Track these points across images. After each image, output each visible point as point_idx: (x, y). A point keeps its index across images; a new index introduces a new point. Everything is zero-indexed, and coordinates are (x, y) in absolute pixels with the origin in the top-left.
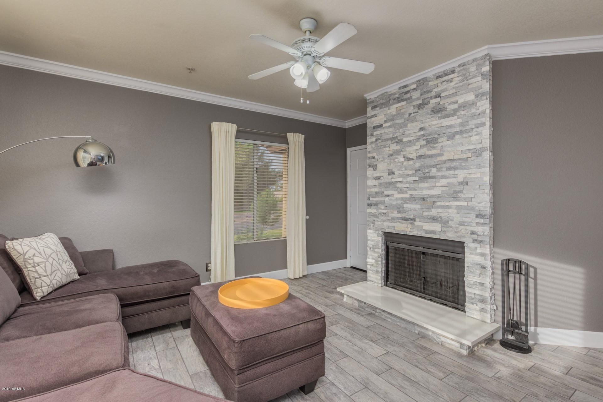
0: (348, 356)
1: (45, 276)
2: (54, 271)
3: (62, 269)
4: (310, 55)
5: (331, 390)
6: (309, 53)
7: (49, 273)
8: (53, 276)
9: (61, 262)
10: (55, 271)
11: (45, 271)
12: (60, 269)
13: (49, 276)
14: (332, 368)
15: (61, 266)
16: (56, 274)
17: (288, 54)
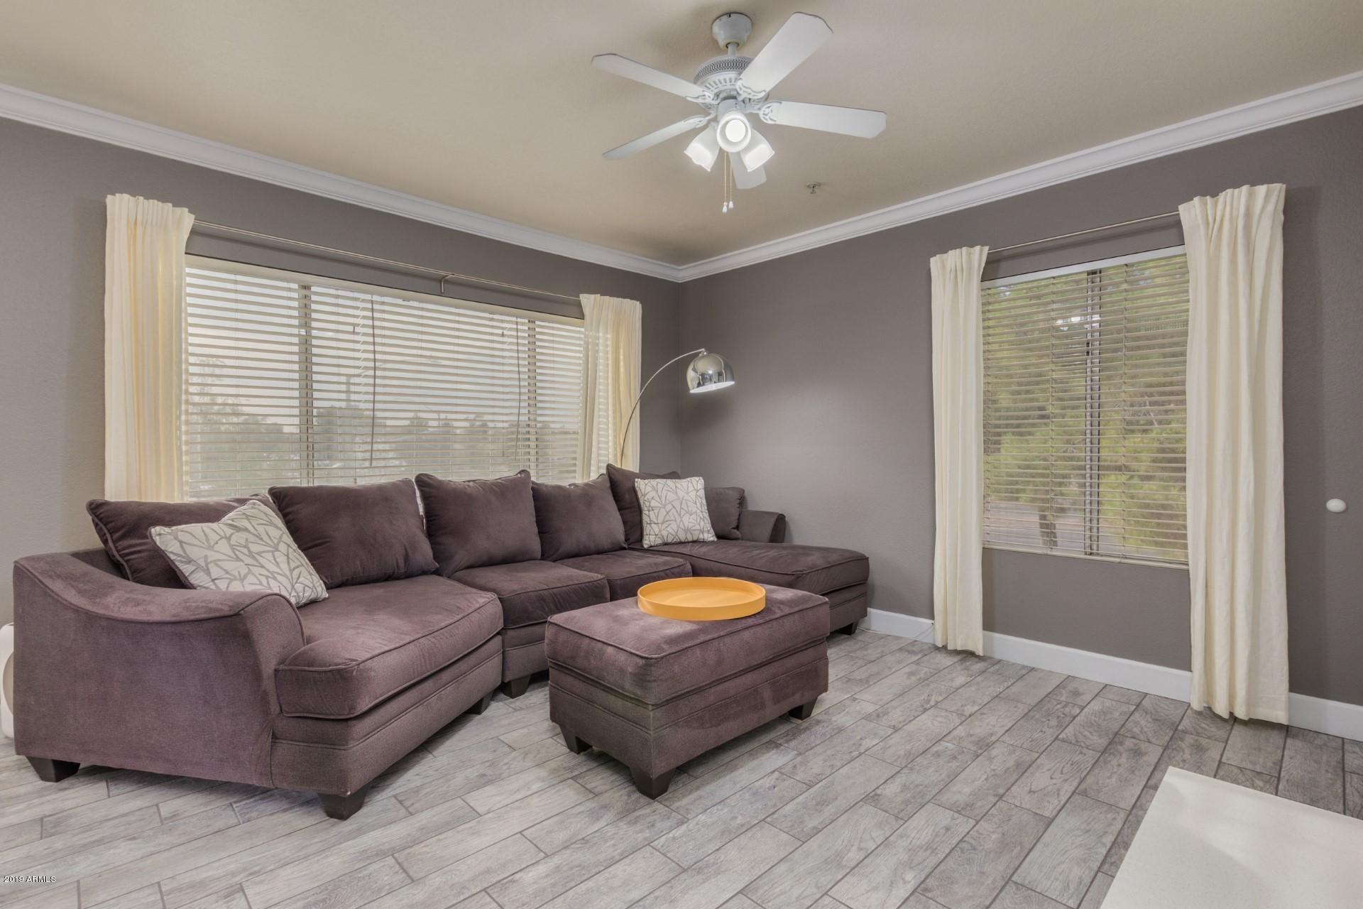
1: (655, 524)
2: (667, 521)
3: (681, 520)
4: (735, 98)
6: (734, 93)
7: (660, 521)
8: (665, 525)
9: (683, 512)
10: (670, 521)
11: (657, 517)
12: (678, 520)
13: (660, 525)
15: (681, 518)
17: (684, 99)
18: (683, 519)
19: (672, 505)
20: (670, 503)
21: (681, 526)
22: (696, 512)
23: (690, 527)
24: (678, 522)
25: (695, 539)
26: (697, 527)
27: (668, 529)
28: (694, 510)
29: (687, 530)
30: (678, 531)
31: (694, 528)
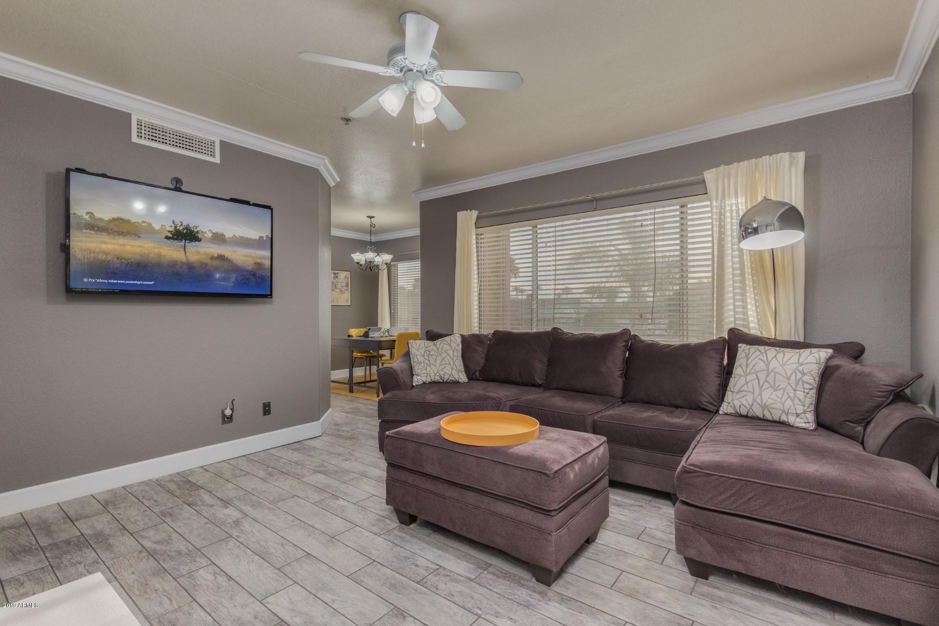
0: (347, 577)
5: (379, 528)
14: (378, 552)
16: (746, 395)
18: (762, 393)
19: (757, 375)
20: (756, 373)
21: (759, 400)
22: (784, 389)
23: (767, 404)
24: (756, 396)
25: (776, 418)
26: (779, 406)
27: (743, 400)
28: (783, 386)
29: (764, 407)
30: (752, 404)
31: (773, 406)
